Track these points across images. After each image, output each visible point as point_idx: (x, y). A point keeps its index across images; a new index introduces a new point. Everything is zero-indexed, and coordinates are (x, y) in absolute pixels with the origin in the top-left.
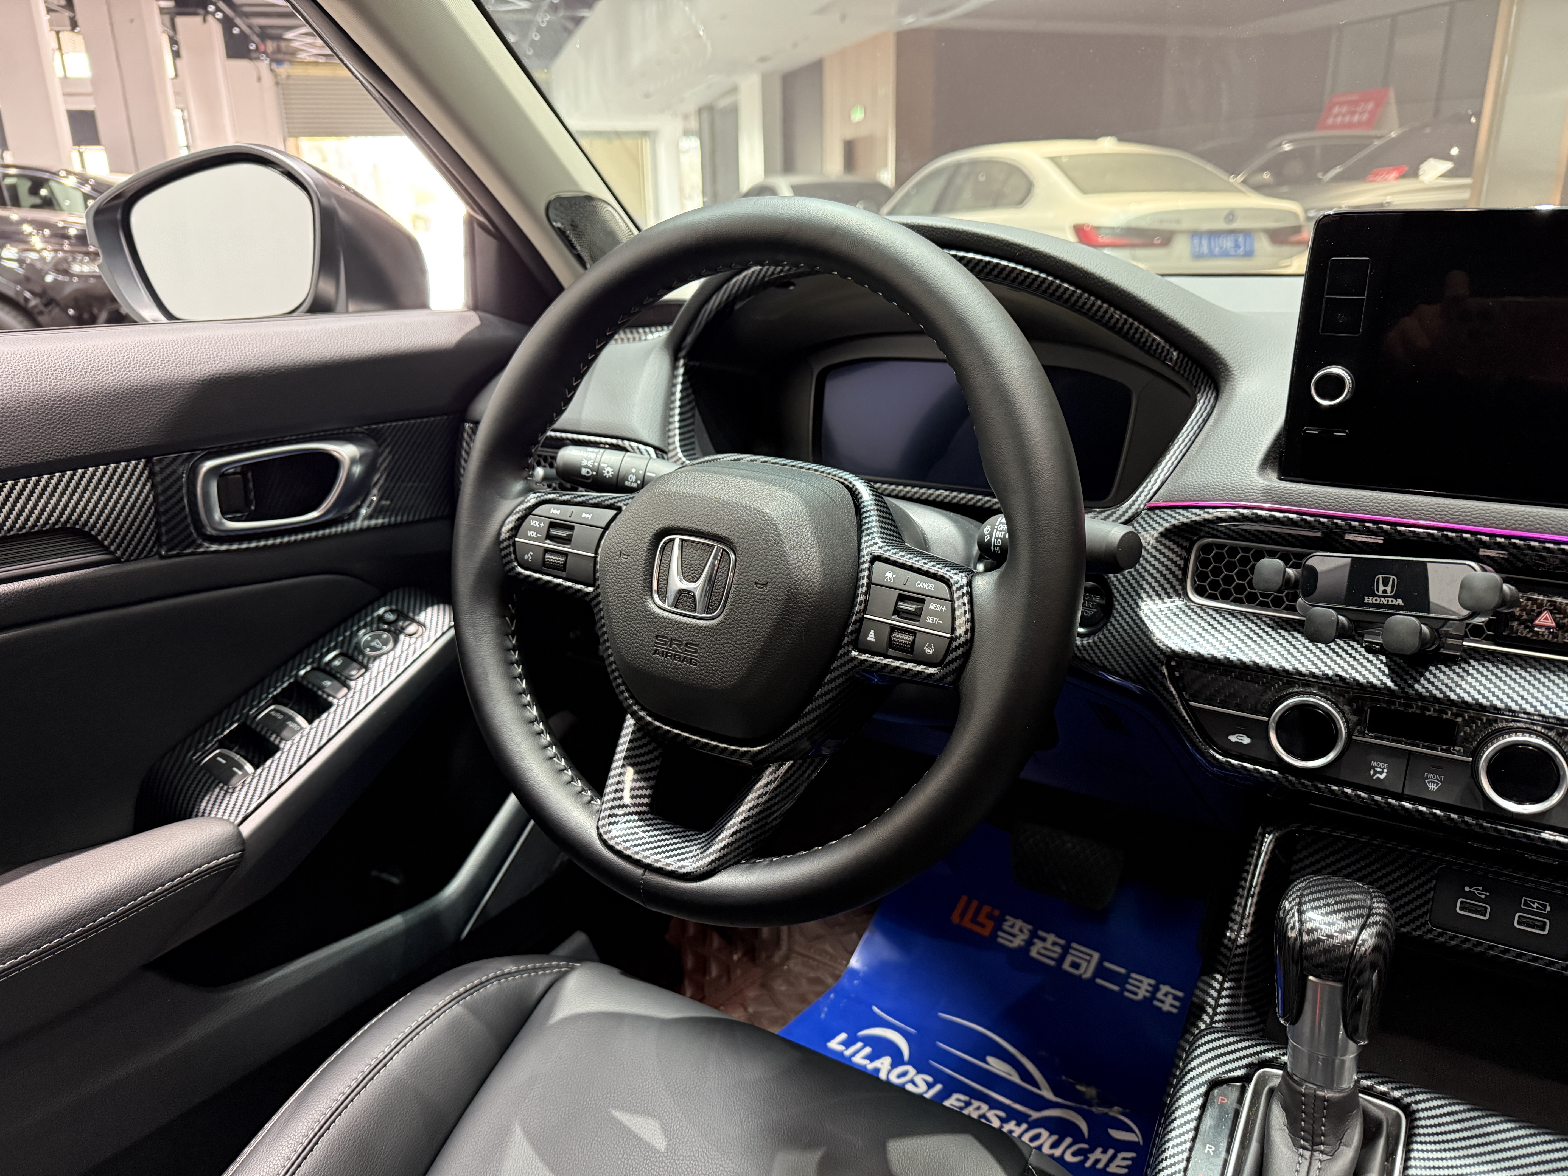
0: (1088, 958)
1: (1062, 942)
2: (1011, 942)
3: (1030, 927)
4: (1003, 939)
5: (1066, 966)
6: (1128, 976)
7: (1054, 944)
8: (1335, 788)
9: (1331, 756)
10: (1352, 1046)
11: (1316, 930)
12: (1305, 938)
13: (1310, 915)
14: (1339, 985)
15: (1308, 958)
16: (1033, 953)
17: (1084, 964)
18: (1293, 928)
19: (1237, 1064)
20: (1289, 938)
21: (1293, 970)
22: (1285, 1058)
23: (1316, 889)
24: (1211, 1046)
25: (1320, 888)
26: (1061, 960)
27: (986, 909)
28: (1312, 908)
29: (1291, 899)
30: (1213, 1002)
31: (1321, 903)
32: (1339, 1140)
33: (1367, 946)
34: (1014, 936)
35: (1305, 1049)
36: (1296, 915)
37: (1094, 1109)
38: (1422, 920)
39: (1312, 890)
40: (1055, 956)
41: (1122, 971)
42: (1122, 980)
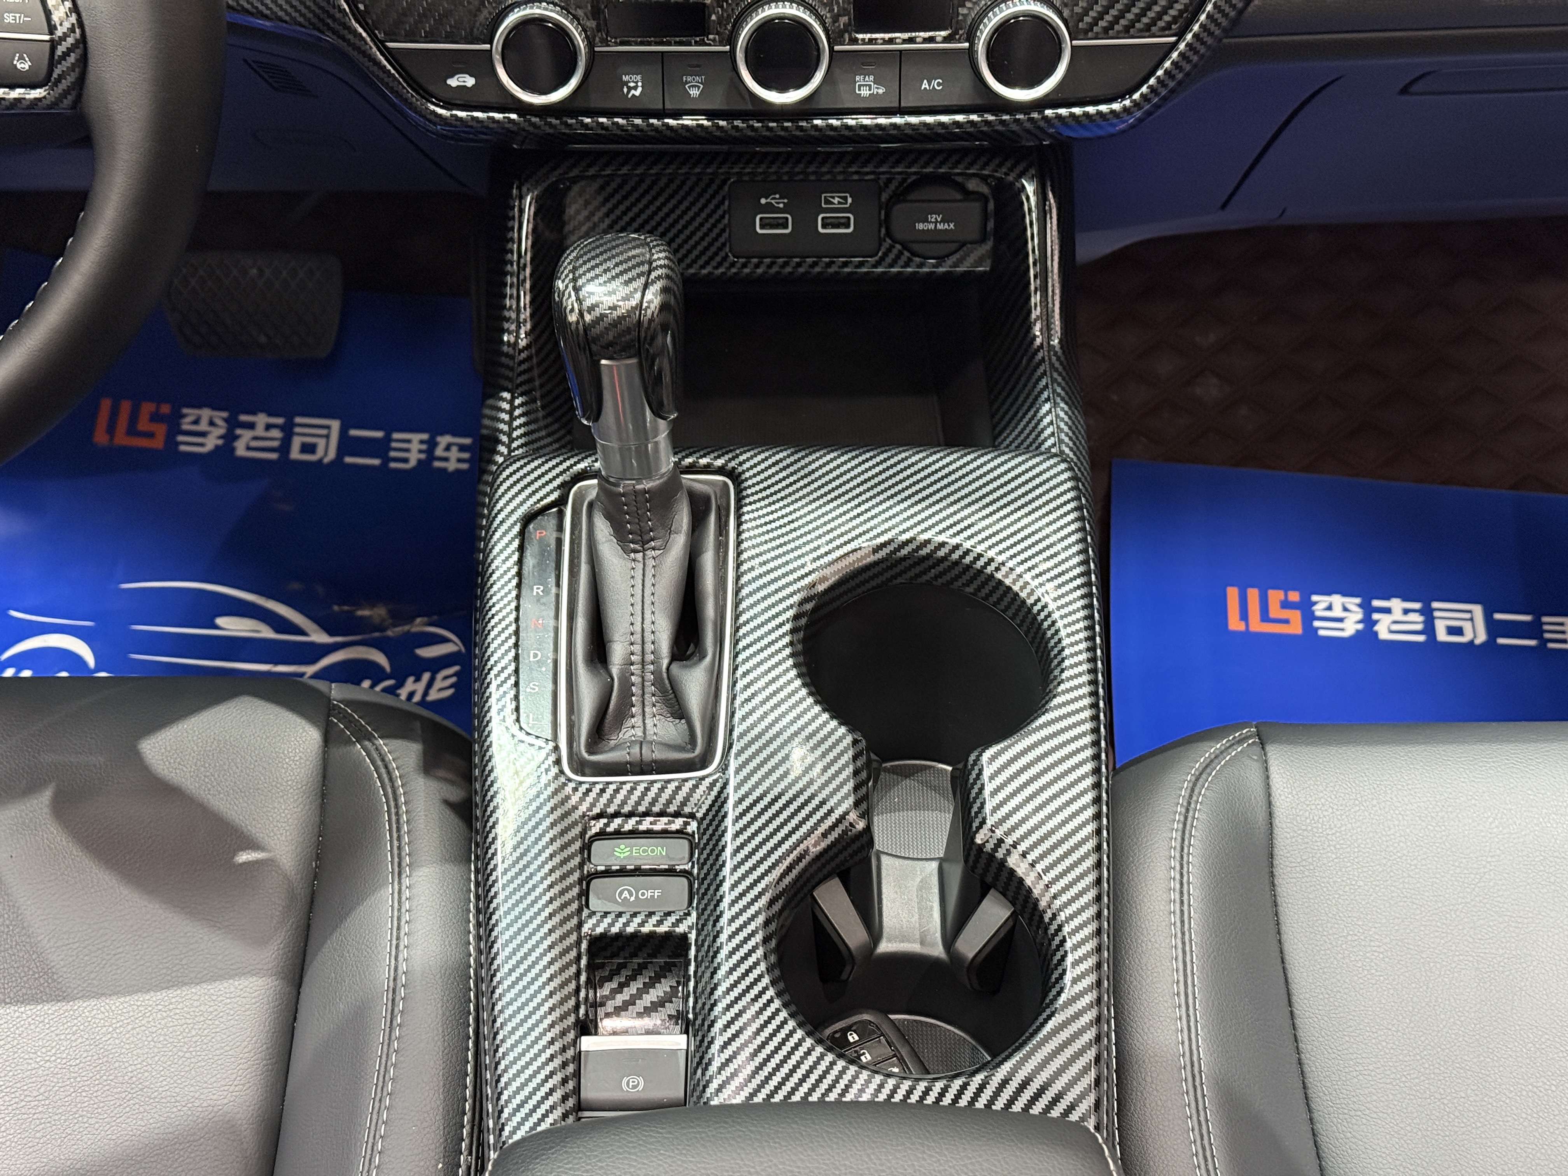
0: (324, 432)
1: (280, 421)
2: (202, 445)
3: (225, 414)
4: (187, 445)
5: (295, 454)
6: (388, 439)
7: (268, 427)
8: (588, 120)
9: (573, 83)
10: (662, 424)
11: (597, 305)
12: (588, 318)
13: (589, 288)
14: (634, 361)
15: (595, 340)
16: (241, 450)
17: (321, 443)
18: (572, 310)
19: (548, 488)
20: (570, 324)
21: (583, 360)
22: (597, 465)
23: (589, 256)
24: (515, 478)
25: (593, 254)
26: (285, 447)
27: (147, 408)
28: (588, 281)
29: (563, 276)
30: (505, 428)
31: (597, 271)
32: (669, 530)
33: (652, 306)
34: (203, 434)
35: (614, 445)
36: (573, 294)
37: (389, 633)
38: (722, 254)
39: (585, 258)
40: (275, 444)
41: (379, 434)
42: (380, 448)
